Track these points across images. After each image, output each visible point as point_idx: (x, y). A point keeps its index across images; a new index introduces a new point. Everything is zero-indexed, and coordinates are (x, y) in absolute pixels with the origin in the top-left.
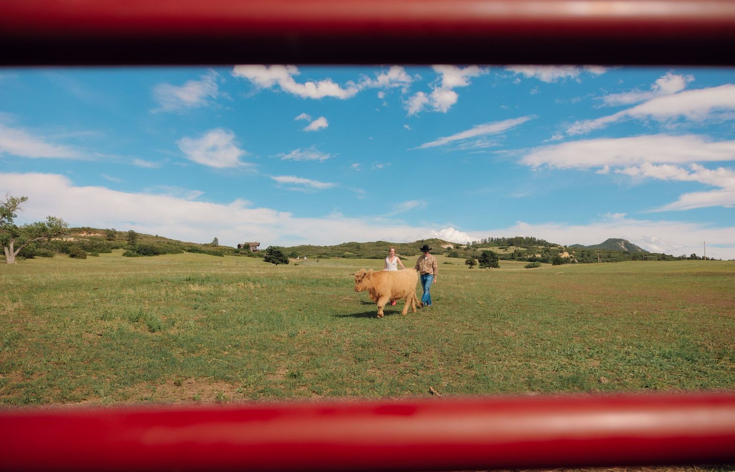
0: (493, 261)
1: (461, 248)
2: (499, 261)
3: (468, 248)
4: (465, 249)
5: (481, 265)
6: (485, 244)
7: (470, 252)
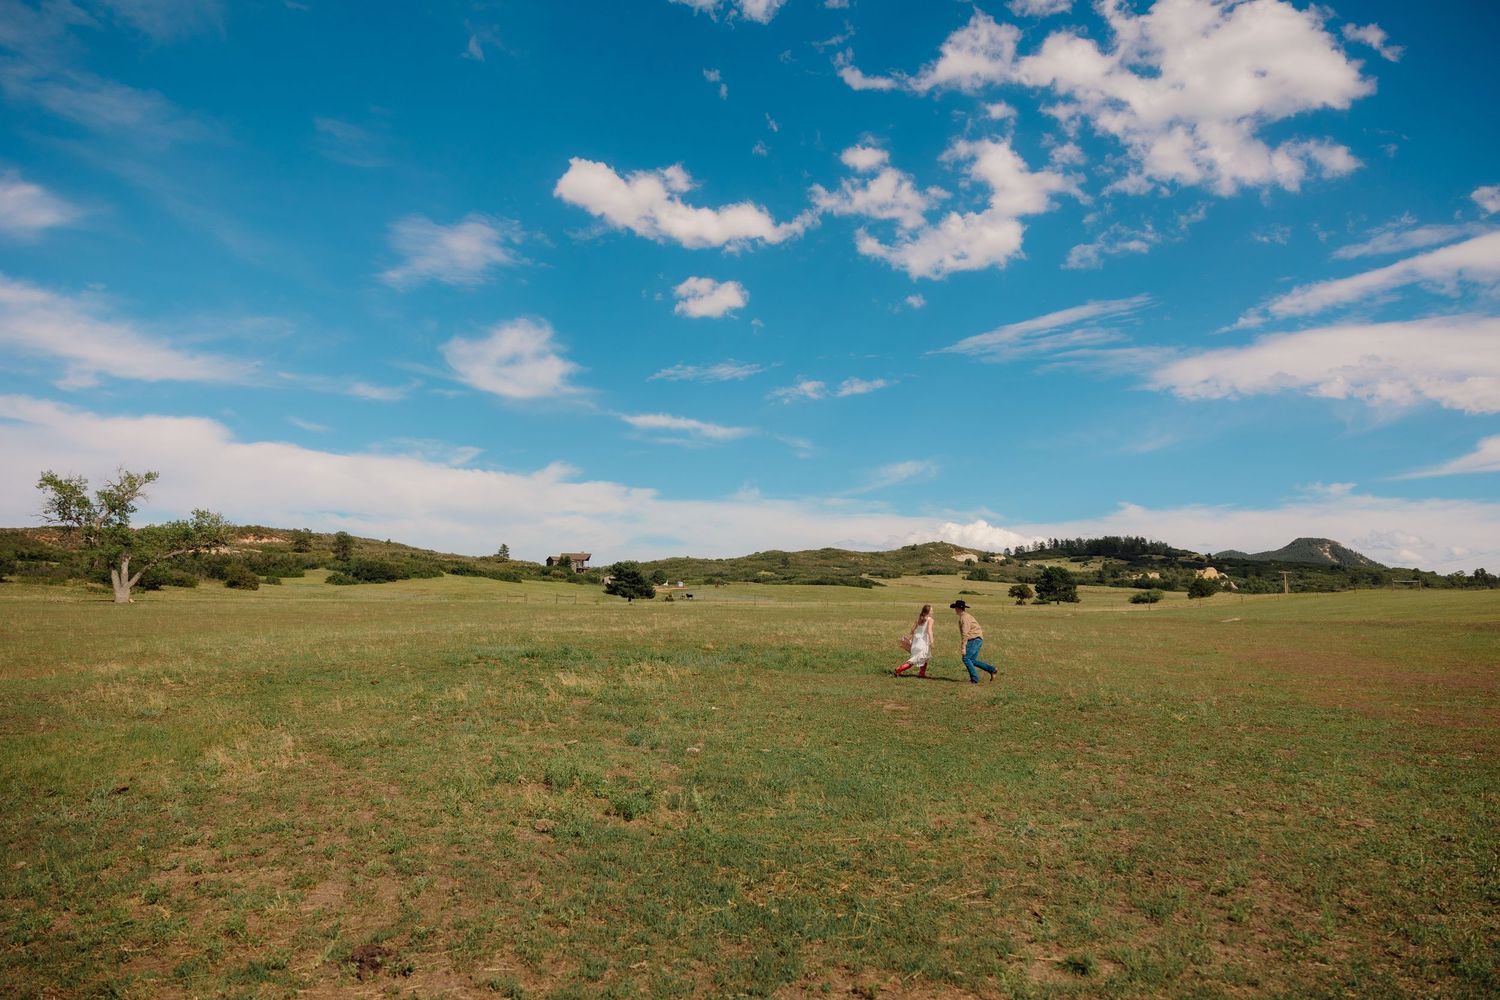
0: (1065, 589)
1: (993, 562)
2: (1079, 588)
3: (1009, 558)
4: (1002, 564)
5: (1041, 597)
6: (1041, 552)
7: (1011, 569)
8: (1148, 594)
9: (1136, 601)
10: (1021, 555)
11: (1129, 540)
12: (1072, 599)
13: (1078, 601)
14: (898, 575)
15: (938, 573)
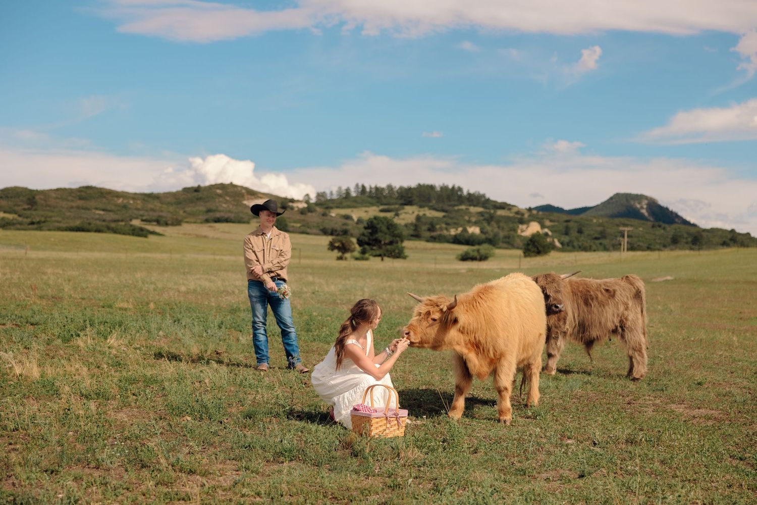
0: (391, 243)
1: (292, 208)
2: (406, 244)
3: (310, 209)
4: (302, 212)
5: (363, 252)
6: (346, 199)
7: (313, 218)
8: (478, 251)
9: (465, 258)
10: (324, 203)
11: (444, 188)
12: (399, 255)
13: (405, 258)
14: (177, 223)
15: (227, 220)
